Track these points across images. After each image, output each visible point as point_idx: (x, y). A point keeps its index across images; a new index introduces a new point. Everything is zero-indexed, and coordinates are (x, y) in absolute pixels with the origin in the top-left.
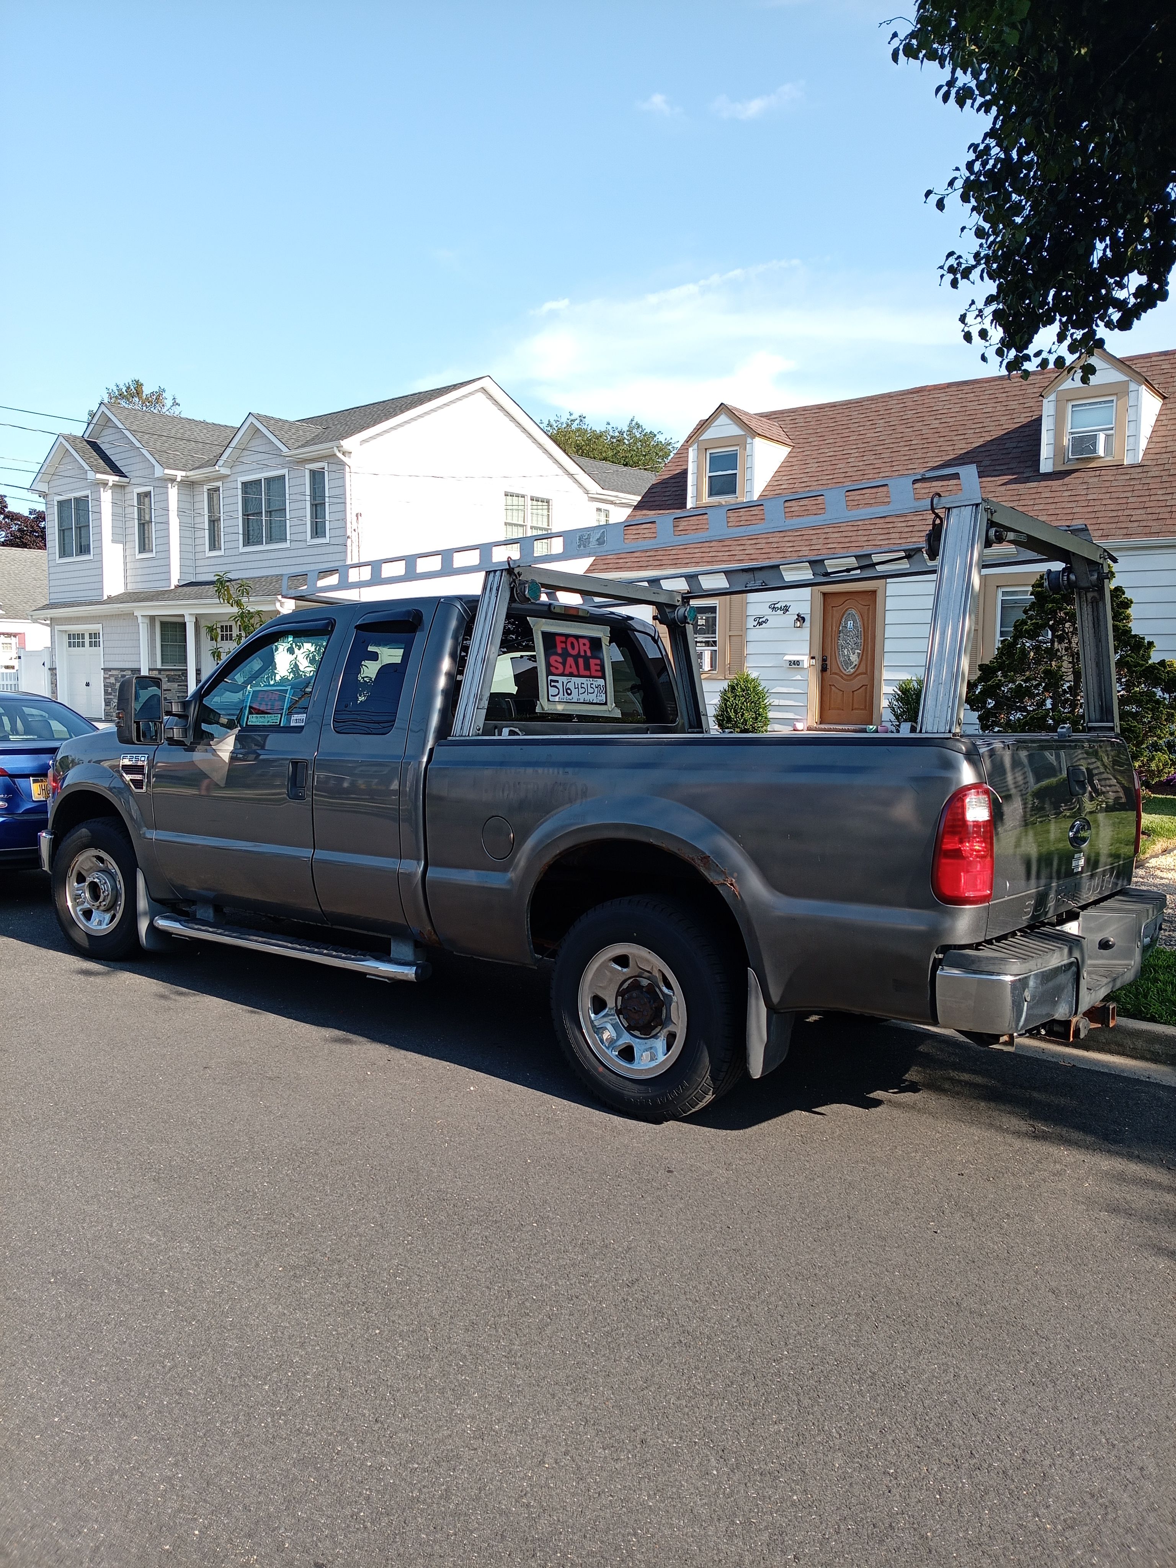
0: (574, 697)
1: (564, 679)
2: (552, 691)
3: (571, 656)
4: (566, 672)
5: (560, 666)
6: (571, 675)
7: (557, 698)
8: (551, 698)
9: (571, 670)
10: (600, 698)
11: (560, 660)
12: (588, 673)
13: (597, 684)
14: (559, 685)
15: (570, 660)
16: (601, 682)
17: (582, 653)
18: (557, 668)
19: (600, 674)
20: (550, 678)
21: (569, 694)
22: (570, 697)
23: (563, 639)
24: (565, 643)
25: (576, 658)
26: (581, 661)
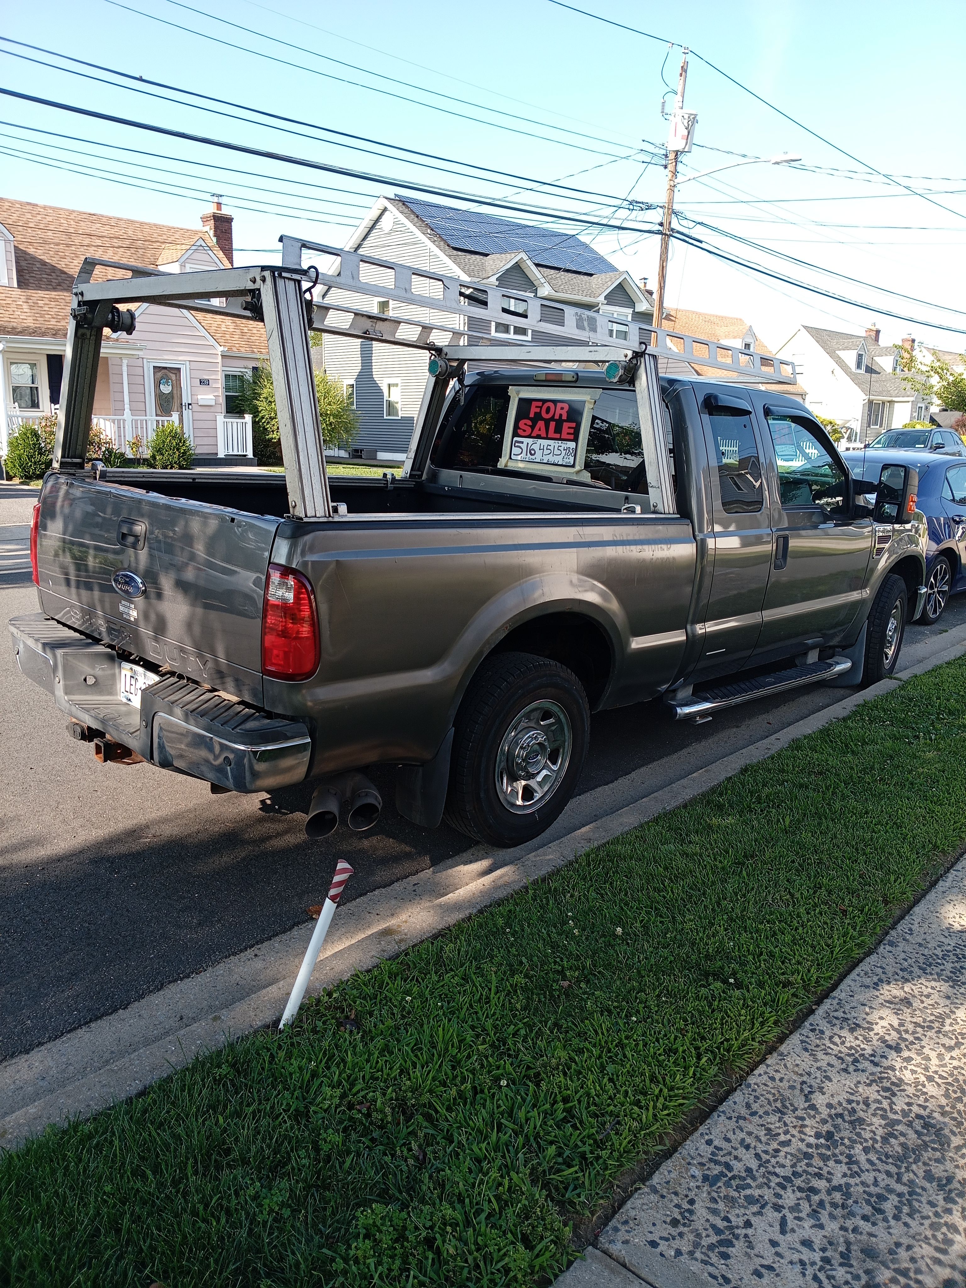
0: (538, 457)
1: (530, 441)
2: (515, 450)
3: (543, 419)
4: (533, 434)
5: (529, 430)
6: (539, 437)
7: (519, 458)
8: (513, 457)
9: (539, 433)
10: (567, 460)
11: (530, 423)
12: (558, 436)
13: (566, 446)
14: (524, 446)
15: (541, 424)
16: (572, 445)
17: (557, 417)
18: (524, 431)
19: (572, 437)
20: (516, 439)
21: (531, 454)
22: (533, 457)
23: (540, 404)
24: (541, 407)
25: (547, 422)
26: (552, 424)
